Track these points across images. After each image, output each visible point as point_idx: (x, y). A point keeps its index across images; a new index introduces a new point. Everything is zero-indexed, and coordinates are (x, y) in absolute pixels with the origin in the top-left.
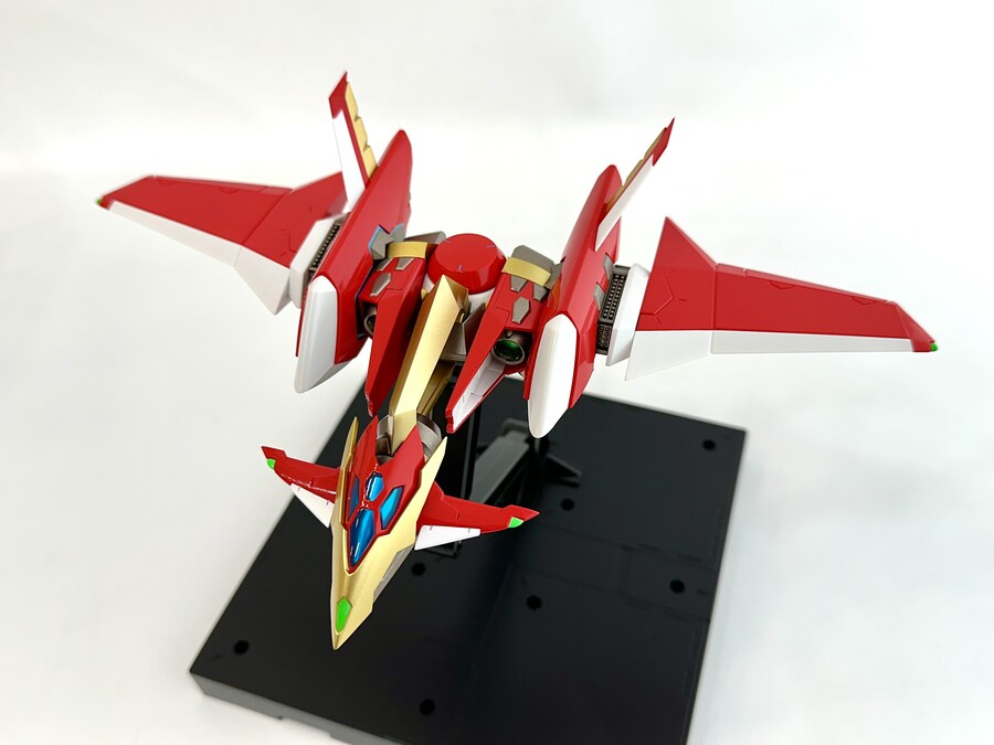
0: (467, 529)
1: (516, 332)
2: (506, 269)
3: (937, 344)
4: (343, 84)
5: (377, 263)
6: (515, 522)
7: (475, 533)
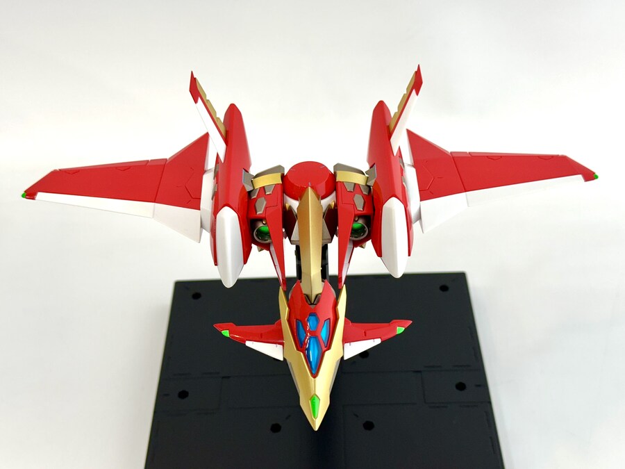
0: (372, 340)
1: (360, 216)
2: (339, 179)
3: (597, 174)
4: (193, 81)
5: (250, 193)
6: (400, 330)
7: (378, 341)
